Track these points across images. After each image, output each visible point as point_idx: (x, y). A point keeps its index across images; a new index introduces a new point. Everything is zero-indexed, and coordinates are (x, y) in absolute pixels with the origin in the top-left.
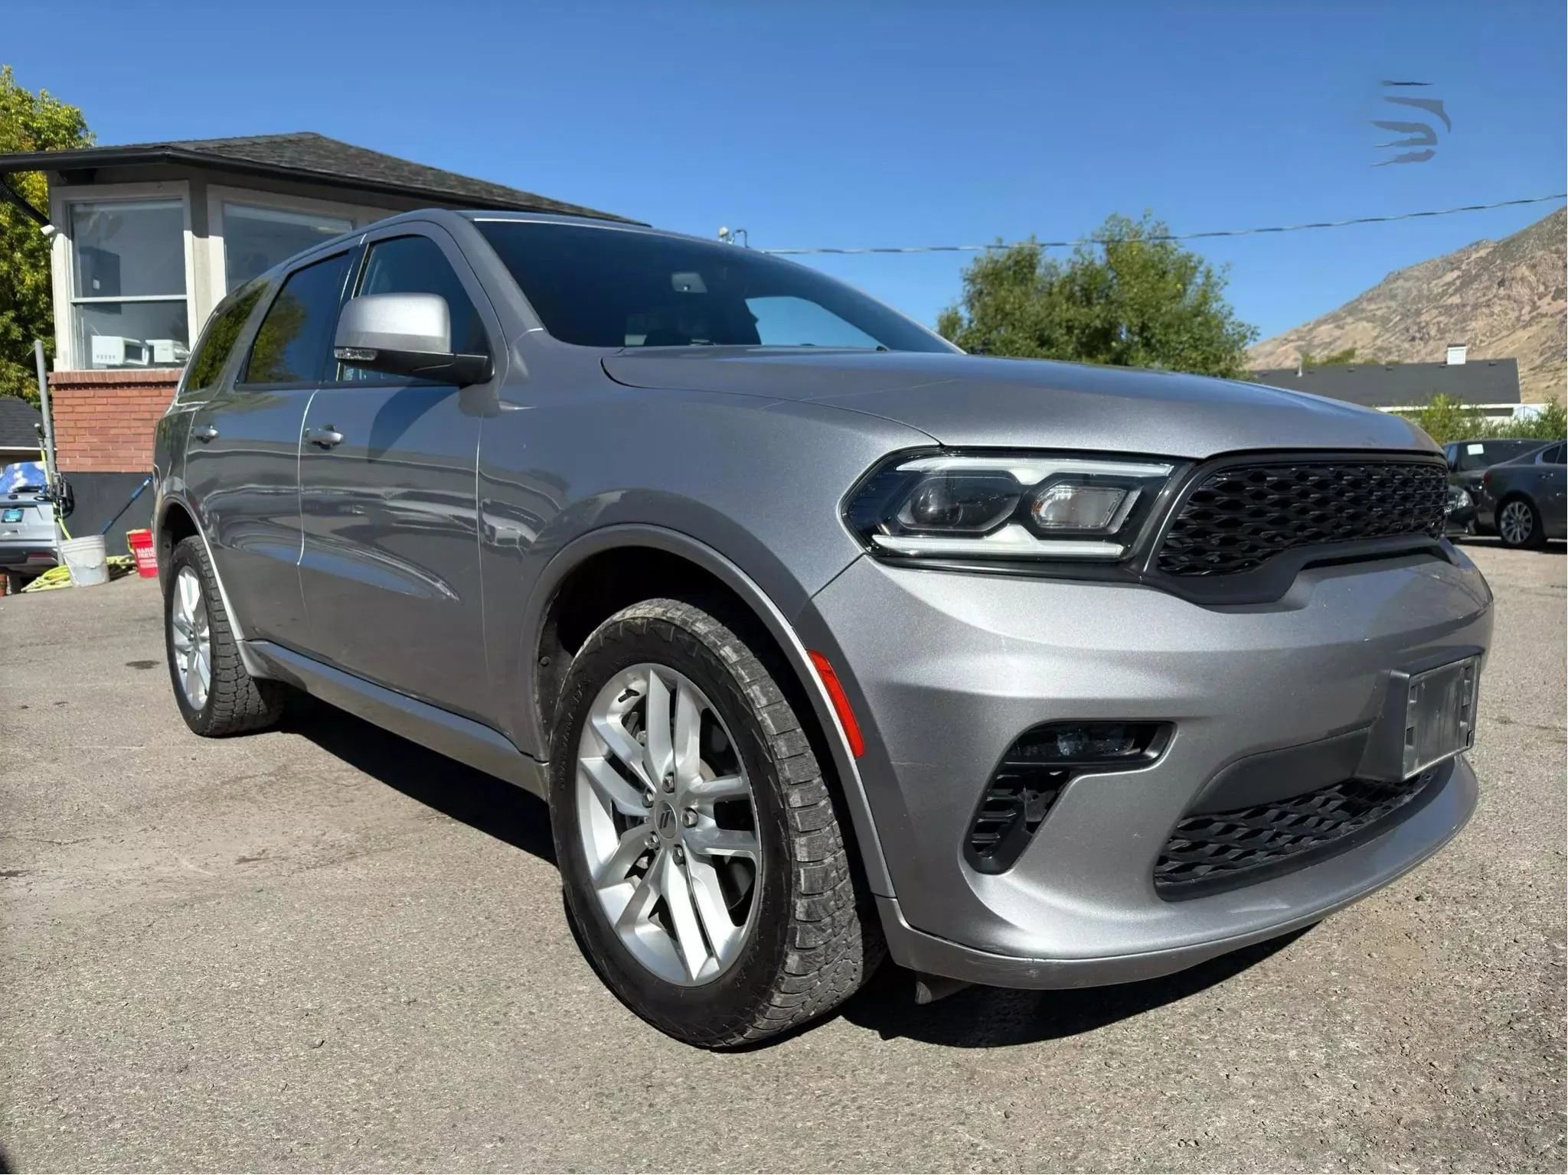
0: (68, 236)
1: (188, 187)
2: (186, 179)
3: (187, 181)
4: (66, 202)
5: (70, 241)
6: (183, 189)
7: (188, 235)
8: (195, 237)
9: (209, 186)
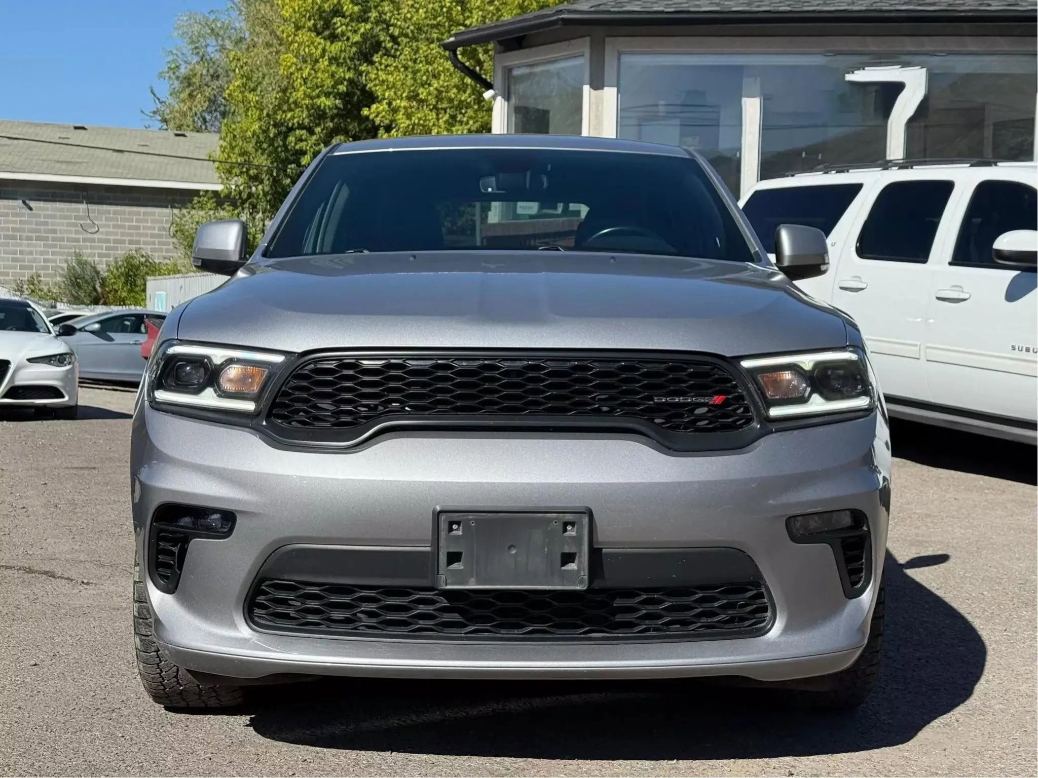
0: (505, 100)
1: (588, 44)
2: (589, 36)
3: (588, 38)
4: (505, 67)
5: (506, 103)
6: (583, 46)
7: (586, 88)
8: (592, 90)
9: (607, 39)
